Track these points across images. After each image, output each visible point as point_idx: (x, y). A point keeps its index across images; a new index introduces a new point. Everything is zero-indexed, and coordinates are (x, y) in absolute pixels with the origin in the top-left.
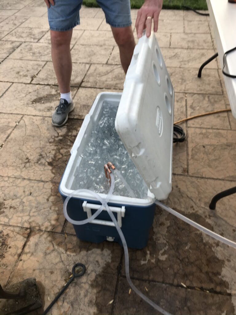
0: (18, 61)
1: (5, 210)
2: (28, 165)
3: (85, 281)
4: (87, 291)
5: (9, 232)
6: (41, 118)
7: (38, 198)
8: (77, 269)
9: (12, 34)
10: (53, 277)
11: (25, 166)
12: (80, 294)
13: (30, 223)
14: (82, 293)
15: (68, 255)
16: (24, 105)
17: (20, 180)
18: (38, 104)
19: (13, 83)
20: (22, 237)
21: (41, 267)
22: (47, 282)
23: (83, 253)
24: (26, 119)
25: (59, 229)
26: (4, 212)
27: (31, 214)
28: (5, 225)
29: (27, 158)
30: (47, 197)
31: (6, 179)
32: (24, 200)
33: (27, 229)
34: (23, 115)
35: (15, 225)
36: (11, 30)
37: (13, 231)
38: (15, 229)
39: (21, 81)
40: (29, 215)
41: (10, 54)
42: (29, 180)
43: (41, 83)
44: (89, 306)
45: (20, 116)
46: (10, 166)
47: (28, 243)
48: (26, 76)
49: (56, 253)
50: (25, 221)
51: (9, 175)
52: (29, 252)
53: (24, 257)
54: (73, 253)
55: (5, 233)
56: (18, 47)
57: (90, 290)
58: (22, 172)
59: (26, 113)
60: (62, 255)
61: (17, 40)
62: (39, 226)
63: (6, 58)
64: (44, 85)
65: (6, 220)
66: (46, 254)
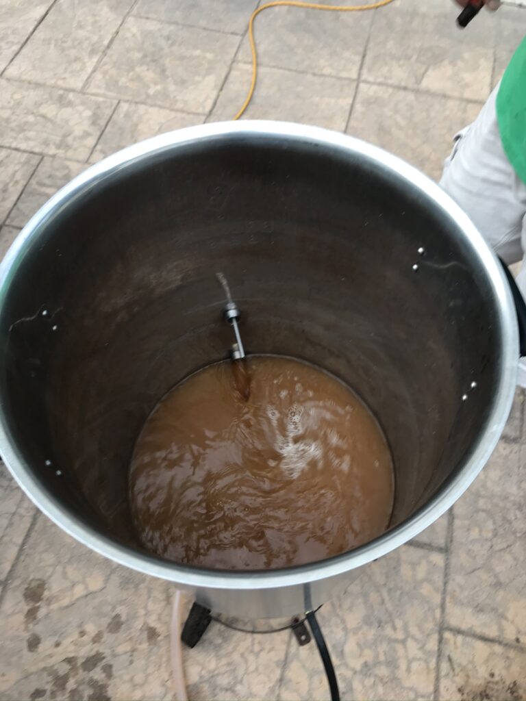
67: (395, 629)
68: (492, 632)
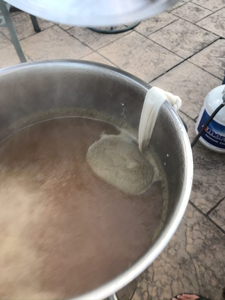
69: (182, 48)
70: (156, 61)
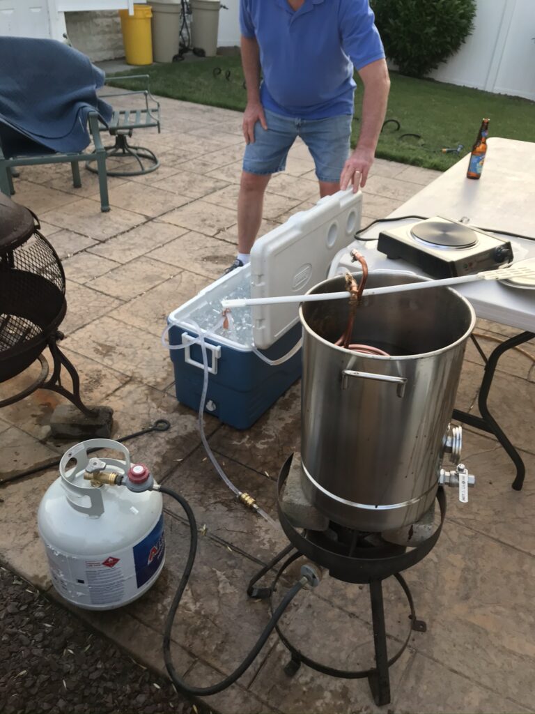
0: (212, 206)
1: (113, 354)
2: (161, 321)
3: (162, 437)
4: (160, 444)
5: (108, 374)
6: (205, 278)
7: (154, 355)
8: (160, 424)
9: (223, 170)
10: (132, 423)
11: (157, 322)
12: (151, 444)
13: (133, 373)
14: (154, 444)
15: (158, 411)
16: (191, 259)
17: (143, 333)
18: (209, 263)
19: (191, 231)
20: (119, 382)
21: (125, 411)
22: (124, 424)
23: (176, 415)
24: (185, 276)
25: (162, 388)
26: (111, 355)
27: (139, 366)
28: (106, 367)
29: (164, 315)
30: (164, 356)
31: (129, 327)
32: (139, 352)
33: (128, 376)
34: (184, 270)
35: (117, 369)
36: (224, 164)
37: (111, 374)
38: (116, 373)
39: (202, 231)
40: (136, 366)
41: (207, 194)
42: (155, 335)
43: (227, 239)
44: (155, 455)
45: (179, 270)
46: (140, 316)
47: (122, 389)
48: (212, 226)
49: (146, 405)
50: (130, 370)
51: (134, 325)
52: (119, 396)
53: (111, 398)
54: (164, 410)
55: (103, 373)
56: (220, 189)
57: (163, 445)
58: (150, 325)
59: (188, 269)
60: (152, 409)
61: (225, 179)
62: (142, 379)
63: (198, 199)
64: (231, 243)
65: (110, 363)
66: (135, 403)
67: (143, 365)
68: (117, 393)
69: (191, 191)
70: (163, 201)
